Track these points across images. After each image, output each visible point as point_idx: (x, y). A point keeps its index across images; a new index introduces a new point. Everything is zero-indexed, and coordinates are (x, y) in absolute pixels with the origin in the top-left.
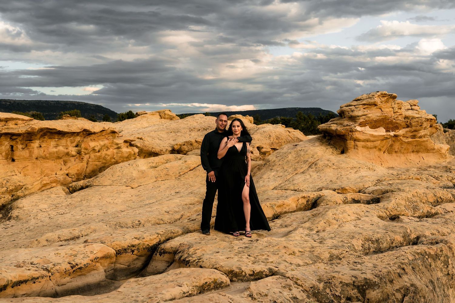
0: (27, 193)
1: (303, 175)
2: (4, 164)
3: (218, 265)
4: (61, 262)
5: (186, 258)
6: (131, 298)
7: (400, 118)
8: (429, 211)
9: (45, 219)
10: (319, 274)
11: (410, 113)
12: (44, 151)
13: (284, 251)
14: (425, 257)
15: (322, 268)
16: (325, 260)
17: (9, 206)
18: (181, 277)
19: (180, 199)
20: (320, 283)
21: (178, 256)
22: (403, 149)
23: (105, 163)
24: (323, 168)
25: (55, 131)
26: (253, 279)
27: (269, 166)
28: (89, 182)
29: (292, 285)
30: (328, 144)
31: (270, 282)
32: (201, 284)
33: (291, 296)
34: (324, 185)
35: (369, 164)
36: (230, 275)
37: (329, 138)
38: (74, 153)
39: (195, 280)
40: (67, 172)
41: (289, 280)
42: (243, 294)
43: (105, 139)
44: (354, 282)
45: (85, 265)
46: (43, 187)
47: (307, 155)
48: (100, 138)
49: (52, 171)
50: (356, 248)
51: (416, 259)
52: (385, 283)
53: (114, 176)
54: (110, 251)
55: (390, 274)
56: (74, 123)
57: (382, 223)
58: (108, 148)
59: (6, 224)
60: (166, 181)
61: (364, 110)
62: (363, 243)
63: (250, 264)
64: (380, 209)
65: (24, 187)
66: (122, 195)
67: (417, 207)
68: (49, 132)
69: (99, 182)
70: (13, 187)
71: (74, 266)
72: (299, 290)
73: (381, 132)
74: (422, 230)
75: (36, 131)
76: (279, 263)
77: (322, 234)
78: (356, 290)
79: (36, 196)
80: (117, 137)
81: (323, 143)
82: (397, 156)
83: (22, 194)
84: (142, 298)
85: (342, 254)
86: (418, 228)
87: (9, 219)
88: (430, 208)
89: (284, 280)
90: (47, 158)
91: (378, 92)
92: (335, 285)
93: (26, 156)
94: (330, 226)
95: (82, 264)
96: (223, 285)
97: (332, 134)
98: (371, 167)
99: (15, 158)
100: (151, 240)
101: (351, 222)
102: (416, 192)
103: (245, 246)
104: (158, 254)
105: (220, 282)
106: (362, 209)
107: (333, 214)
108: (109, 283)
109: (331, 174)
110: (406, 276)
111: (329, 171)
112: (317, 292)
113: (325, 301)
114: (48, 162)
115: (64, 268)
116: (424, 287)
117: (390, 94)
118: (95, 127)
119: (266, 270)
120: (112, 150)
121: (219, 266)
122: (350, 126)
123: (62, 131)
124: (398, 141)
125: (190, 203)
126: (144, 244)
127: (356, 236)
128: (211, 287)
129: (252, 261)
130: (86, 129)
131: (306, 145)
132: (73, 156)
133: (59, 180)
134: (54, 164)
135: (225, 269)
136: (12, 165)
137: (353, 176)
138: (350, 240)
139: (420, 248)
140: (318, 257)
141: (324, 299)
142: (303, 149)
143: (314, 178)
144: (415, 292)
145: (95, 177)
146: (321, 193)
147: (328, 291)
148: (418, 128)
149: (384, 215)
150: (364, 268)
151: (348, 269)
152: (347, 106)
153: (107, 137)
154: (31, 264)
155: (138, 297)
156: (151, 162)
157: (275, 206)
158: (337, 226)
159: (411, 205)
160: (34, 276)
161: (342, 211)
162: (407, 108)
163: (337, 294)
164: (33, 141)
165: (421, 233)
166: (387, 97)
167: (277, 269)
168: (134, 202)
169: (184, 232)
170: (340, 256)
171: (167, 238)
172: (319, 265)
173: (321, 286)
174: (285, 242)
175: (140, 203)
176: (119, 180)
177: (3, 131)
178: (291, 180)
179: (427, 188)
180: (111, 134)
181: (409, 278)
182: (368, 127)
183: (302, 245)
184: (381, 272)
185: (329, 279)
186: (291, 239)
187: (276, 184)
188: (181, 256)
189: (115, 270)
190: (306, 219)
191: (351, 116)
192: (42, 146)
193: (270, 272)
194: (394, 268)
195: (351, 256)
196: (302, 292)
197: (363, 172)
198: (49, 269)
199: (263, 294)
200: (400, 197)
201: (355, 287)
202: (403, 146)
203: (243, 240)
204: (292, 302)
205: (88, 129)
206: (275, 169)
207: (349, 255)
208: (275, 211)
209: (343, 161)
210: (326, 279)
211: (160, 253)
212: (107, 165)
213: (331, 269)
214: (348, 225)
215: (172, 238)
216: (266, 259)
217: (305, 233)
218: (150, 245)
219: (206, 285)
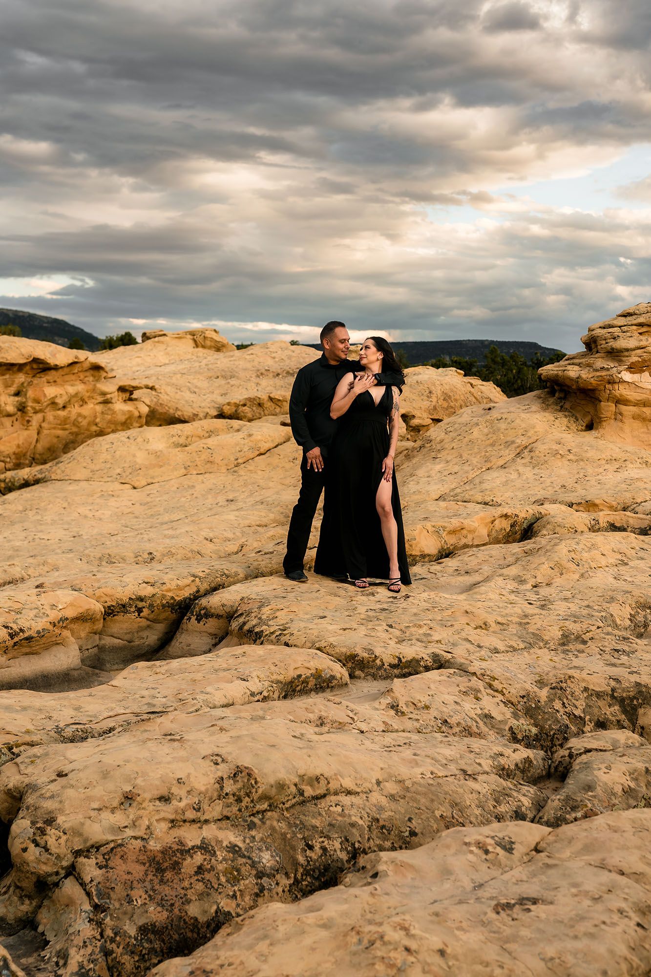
1: (502, 472)
3: (323, 641)
5: (254, 626)
6: (140, 699)
10: (538, 670)
13: (464, 620)
15: (545, 660)
16: (551, 643)
18: (245, 663)
19: (236, 513)
20: (541, 688)
21: (237, 623)
23: (77, 434)
24: (546, 458)
26: (398, 673)
27: (431, 450)
28: (41, 471)
29: (482, 689)
30: (559, 408)
31: (434, 682)
32: (289, 679)
33: (479, 712)
34: (548, 493)
35: (645, 453)
36: (350, 665)
37: (562, 395)
38: (11, 409)
39: (276, 669)
41: (475, 678)
42: (377, 702)
43: (78, 382)
44: (613, 690)
45: (38, 632)
47: (513, 430)
48: (67, 378)
50: (619, 622)
53: (95, 461)
54: (93, 607)
56: (14, 344)
58: (83, 402)
60: (207, 475)
61: (641, 337)
62: (633, 613)
63: (392, 643)
66: (112, 502)
69: (63, 472)
71: (17, 634)
72: (497, 700)
76: (454, 645)
77: (544, 591)
78: (617, 708)
80: (105, 378)
81: (547, 405)
84: (164, 700)
85: (588, 632)
89: (465, 679)
92: (572, 693)
94: (562, 574)
95: (32, 631)
96: (335, 682)
97: (569, 387)
100: (180, 589)
101: (607, 569)
103: (381, 606)
104: (193, 618)
105: (328, 675)
106: (631, 543)
107: (569, 551)
108: (87, 673)
109: (563, 472)
111: (560, 464)
112: (534, 706)
113: (550, 726)
118: (57, 355)
119: (426, 657)
120: (92, 406)
121: (325, 644)
122: (608, 369)
125: (258, 523)
126: (164, 596)
127: (619, 597)
128: (309, 686)
129: (397, 638)
130: (39, 357)
131: (512, 409)
132: (9, 415)
135: (338, 651)
137: (611, 478)
138: (605, 605)
140: (537, 637)
141: (549, 722)
142: (504, 416)
143: (527, 478)
145: (55, 462)
146: (542, 509)
147: (557, 705)
150: (634, 663)
151: (601, 663)
152: (604, 328)
153: (82, 377)
155: (155, 697)
156: (175, 434)
157: (444, 530)
158: (577, 576)
161: (589, 545)
163: (577, 712)
167: (449, 656)
168: (136, 517)
169: (250, 576)
170: (583, 636)
171: (213, 585)
172: (539, 652)
173: (543, 694)
174: (467, 602)
175: (151, 520)
176: (106, 471)
178: (477, 481)
180: (92, 372)
182: (647, 374)
183: (502, 610)
185: (561, 682)
186: (479, 597)
187: (444, 489)
188: (244, 623)
189: (101, 649)
190: (511, 559)
191: (612, 349)
193: (434, 661)
195: (607, 637)
196: (502, 705)
197: (633, 471)
199: (419, 704)
201: (614, 701)
203: (377, 596)
204: (481, 724)
205: (42, 357)
206: (443, 458)
207: (603, 635)
208: (443, 542)
209: (591, 446)
210: (553, 680)
211: (197, 616)
212: (80, 437)
213: (565, 662)
214: (600, 574)
215: (223, 586)
216: (425, 635)
217: (509, 586)
218: (176, 598)
219: (299, 681)
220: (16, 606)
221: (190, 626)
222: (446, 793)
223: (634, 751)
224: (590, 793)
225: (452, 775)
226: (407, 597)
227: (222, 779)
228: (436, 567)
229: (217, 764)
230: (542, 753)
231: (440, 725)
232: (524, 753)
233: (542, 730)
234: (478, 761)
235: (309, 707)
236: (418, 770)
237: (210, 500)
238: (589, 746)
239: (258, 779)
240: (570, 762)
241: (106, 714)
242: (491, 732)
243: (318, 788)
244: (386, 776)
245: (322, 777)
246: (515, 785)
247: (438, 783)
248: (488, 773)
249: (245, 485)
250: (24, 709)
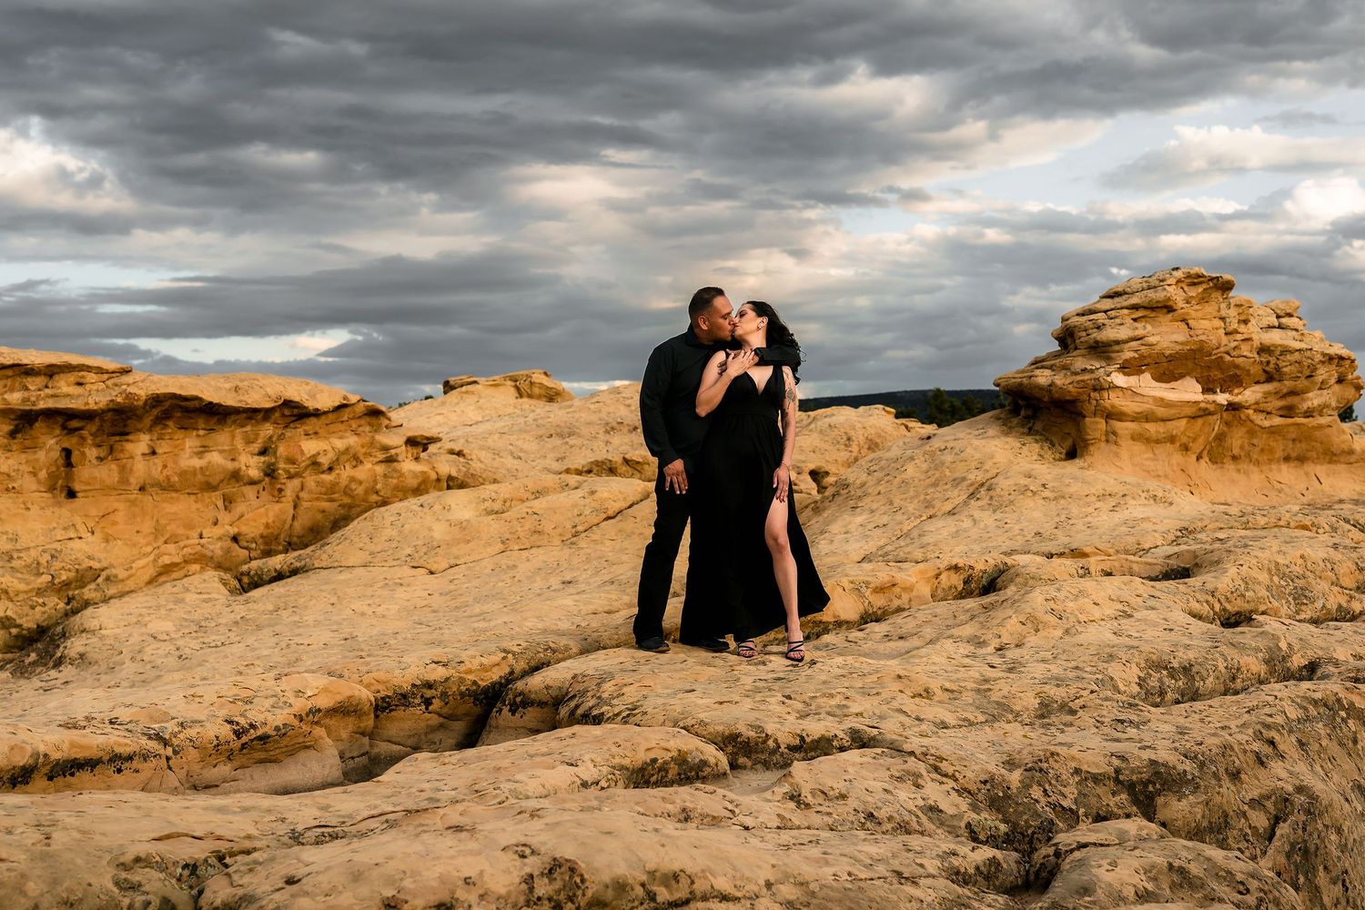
0: (112, 591)
1: (950, 520)
2: (43, 505)
3: (690, 719)
4: (202, 718)
5: (591, 708)
6: (418, 793)
7: (1245, 349)
8: (1345, 605)
9: (165, 660)
10: (1006, 748)
11: (1275, 337)
12: (165, 466)
13: (896, 686)
14: (1336, 713)
15: (1017, 737)
16: (1025, 716)
17: (59, 629)
18: (574, 745)
19: (577, 597)
20: (1010, 771)
21: (567, 709)
22: (1257, 450)
23: (350, 507)
24: (1011, 498)
25: (196, 404)
26: (800, 756)
27: (849, 497)
28: (299, 558)
29: (925, 773)
30: (1026, 430)
32: (638, 764)
33: (921, 803)
34: (1018, 543)
35: (1152, 485)
36: (730, 749)
37: (1030, 413)
38: (254, 473)
39: (620, 750)
40: (233, 531)
41: (913, 758)
42: (769, 793)
43: (348, 434)
44: (1117, 771)
45: (277, 729)
46: (160, 574)
47: (963, 463)
48: (333, 428)
49: (190, 526)
50: (1122, 688)
51: (1308, 719)
52: (1216, 775)
53: (375, 540)
54: (357, 693)
55: (1229, 752)
56: (256, 382)
57: (1198, 627)
58: (357, 461)
59: (48, 678)
60: (534, 551)
61: (1136, 324)
62: (1142, 675)
63: (791, 718)
64: (1192, 594)
65: (104, 575)
66: (401, 593)
67: (1307, 593)
68: (180, 407)
69: (330, 556)
70: (72, 575)
71: (245, 731)
72: (945, 787)
73: (1188, 391)
74: (1324, 645)
75: (141, 403)
76: (881, 717)
77: (1012, 654)
78: (1124, 796)
79: (140, 599)
80: (387, 427)
81: (1010, 428)
82: (1239, 471)
83: (99, 595)
84: (453, 792)
85: (1077, 698)
86: (1312, 641)
87: (58, 663)
88: (1348, 598)
89: (898, 760)
90: (171, 486)
91: (1177, 269)
92: (1058, 777)
93: (108, 482)
94: (1037, 631)
95: (268, 727)
96: (707, 770)
97: (1039, 400)
98: (1160, 494)
99: (77, 487)
100: (484, 668)
101: (1102, 623)
102: (1302, 557)
103: (775, 676)
104: (506, 710)
105: (697, 760)
106: (1136, 589)
107: (1046, 600)
109: (1037, 514)
110: (1280, 763)
111: (1032, 504)
112: (1001, 794)
113: (1026, 821)
114: (178, 499)
115: (211, 734)
116: (1337, 798)
117: (1214, 275)
118: (318, 395)
119: (841, 735)
120: (369, 466)
121: (693, 722)
122: (1092, 371)
123: (219, 405)
124: (1242, 422)
125: (606, 609)
126: (462, 680)
127: (1121, 654)
128: (670, 776)
129: (799, 712)
130: (292, 398)
131: (961, 435)
132: (253, 483)
133: (210, 554)
134: (194, 506)
135: (712, 730)
136: (67, 511)
137: (1106, 520)
138: (1101, 665)
139: (1322, 687)
140: (1004, 707)
141: (1025, 817)
142: (949, 445)
143: (987, 526)
144: (1309, 811)
145: (318, 545)
146: (1009, 561)
147: (1036, 792)
148: (1302, 383)
149: (1205, 610)
150: (1148, 738)
151: (1099, 738)
152: (1083, 315)
153: (354, 426)
154: (111, 723)
155: (439, 790)
156: (487, 497)
157: (867, 587)
158: (1059, 633)
159: (1288, 585)
160: (118, 750)
161: (1075, 592)
162: (1265, 322)
163: (1065, 804)
164: (130, 437)
165: (1320, 653)
166: (1205, 286)
167: (875, 732)
168: (435, 612)
169: (587, 650)
170: (1071, 704)
171: (533, 663)
172: (1008, 727)
173: (1015, 777)
174: (901, 667)
175: (456, 614)
176: (391, 551)
177: (42, 403)
178: (915, 533)
179: (1335, 546)
180: (368, 419)
181: (1289, 767)
182: (1147, 376)
183: (951, 674)
184: (1201, 744)
187: (870, 547)
188: (577, 707)
189: (373, 757)
190: (964, 617)
191: (1097, 342)
192: (159, 451)
193: (853, 740)
194: (1243, 738)
195: (1105, 703)
196: (954, 794)
197: (1136, 509)
198: (167, 737)
199: (831, 793)
200: (1254, 561)
201: (1120, 786)
202: (1255, 441)
203: (770, 665)
204: (924, 819)
205: (297, 399)
206: (867, 507)
207: (1100, 702)
208: (866, 604)
209: (1075, 478)
210: (1028, 759)
211: (511, 706)
212: (354, 511)
213: (1045, 738)
214: (1092, 628)
215: (548, 664)
216: (839, 706)
217: (962, 650)
218: (480, 683)
219: (653, 769)
220: (245, 694)
221: (501, 721)
222: (871, 900)
223: (1150, 844)
224: (1087, 899)
225: (879, 878)
226: (813, 663)
227: (531, 876)
228: (855, 635)
229: (523, 856)
230: (1015, 855)
231: (863, 820)
232: (986, 853)
233: (1015, 828)
234: (918, 861)
235: (667, 796)
236: (829, 871)
237: (538, 584)
238: (1084, 840)
239: (586, 876)
240: (1057, 864)
241: (366, 813)
242: (939, 831)
243: (677, 890)
244: (780, 876)
245: (682, 874)
246: (975, 893)
247: (859, 888)
248: (934, 877)
249: (588, 560)
250: (246, 810)
